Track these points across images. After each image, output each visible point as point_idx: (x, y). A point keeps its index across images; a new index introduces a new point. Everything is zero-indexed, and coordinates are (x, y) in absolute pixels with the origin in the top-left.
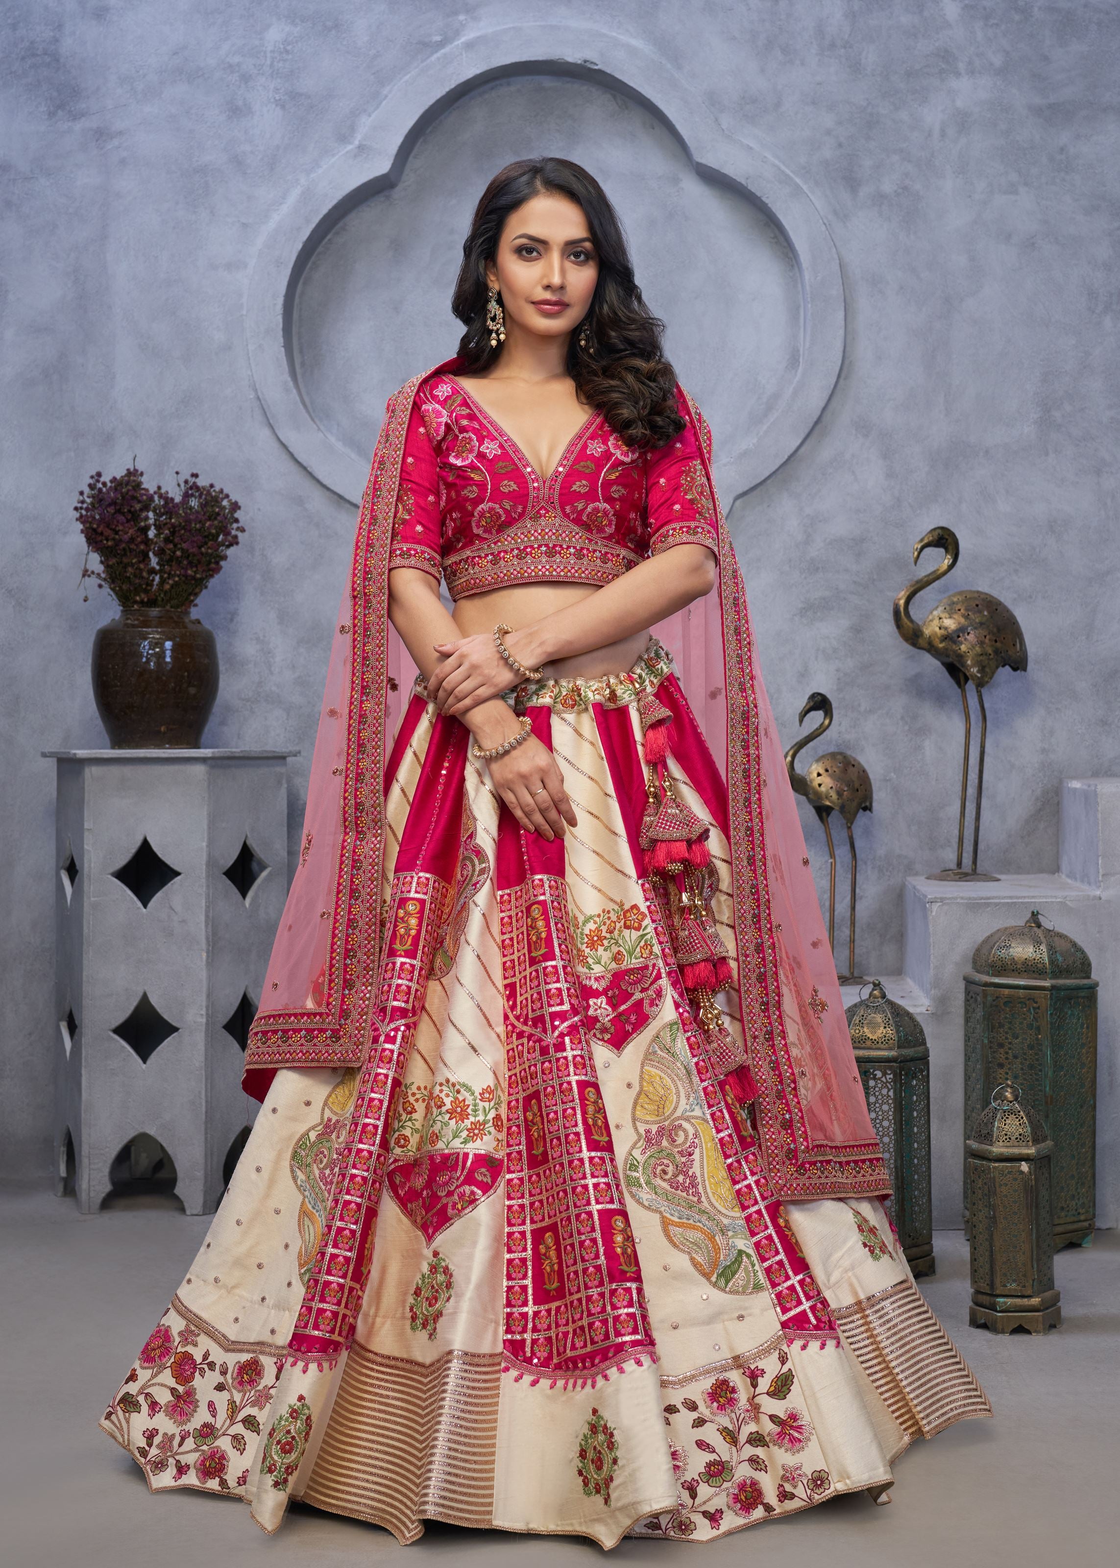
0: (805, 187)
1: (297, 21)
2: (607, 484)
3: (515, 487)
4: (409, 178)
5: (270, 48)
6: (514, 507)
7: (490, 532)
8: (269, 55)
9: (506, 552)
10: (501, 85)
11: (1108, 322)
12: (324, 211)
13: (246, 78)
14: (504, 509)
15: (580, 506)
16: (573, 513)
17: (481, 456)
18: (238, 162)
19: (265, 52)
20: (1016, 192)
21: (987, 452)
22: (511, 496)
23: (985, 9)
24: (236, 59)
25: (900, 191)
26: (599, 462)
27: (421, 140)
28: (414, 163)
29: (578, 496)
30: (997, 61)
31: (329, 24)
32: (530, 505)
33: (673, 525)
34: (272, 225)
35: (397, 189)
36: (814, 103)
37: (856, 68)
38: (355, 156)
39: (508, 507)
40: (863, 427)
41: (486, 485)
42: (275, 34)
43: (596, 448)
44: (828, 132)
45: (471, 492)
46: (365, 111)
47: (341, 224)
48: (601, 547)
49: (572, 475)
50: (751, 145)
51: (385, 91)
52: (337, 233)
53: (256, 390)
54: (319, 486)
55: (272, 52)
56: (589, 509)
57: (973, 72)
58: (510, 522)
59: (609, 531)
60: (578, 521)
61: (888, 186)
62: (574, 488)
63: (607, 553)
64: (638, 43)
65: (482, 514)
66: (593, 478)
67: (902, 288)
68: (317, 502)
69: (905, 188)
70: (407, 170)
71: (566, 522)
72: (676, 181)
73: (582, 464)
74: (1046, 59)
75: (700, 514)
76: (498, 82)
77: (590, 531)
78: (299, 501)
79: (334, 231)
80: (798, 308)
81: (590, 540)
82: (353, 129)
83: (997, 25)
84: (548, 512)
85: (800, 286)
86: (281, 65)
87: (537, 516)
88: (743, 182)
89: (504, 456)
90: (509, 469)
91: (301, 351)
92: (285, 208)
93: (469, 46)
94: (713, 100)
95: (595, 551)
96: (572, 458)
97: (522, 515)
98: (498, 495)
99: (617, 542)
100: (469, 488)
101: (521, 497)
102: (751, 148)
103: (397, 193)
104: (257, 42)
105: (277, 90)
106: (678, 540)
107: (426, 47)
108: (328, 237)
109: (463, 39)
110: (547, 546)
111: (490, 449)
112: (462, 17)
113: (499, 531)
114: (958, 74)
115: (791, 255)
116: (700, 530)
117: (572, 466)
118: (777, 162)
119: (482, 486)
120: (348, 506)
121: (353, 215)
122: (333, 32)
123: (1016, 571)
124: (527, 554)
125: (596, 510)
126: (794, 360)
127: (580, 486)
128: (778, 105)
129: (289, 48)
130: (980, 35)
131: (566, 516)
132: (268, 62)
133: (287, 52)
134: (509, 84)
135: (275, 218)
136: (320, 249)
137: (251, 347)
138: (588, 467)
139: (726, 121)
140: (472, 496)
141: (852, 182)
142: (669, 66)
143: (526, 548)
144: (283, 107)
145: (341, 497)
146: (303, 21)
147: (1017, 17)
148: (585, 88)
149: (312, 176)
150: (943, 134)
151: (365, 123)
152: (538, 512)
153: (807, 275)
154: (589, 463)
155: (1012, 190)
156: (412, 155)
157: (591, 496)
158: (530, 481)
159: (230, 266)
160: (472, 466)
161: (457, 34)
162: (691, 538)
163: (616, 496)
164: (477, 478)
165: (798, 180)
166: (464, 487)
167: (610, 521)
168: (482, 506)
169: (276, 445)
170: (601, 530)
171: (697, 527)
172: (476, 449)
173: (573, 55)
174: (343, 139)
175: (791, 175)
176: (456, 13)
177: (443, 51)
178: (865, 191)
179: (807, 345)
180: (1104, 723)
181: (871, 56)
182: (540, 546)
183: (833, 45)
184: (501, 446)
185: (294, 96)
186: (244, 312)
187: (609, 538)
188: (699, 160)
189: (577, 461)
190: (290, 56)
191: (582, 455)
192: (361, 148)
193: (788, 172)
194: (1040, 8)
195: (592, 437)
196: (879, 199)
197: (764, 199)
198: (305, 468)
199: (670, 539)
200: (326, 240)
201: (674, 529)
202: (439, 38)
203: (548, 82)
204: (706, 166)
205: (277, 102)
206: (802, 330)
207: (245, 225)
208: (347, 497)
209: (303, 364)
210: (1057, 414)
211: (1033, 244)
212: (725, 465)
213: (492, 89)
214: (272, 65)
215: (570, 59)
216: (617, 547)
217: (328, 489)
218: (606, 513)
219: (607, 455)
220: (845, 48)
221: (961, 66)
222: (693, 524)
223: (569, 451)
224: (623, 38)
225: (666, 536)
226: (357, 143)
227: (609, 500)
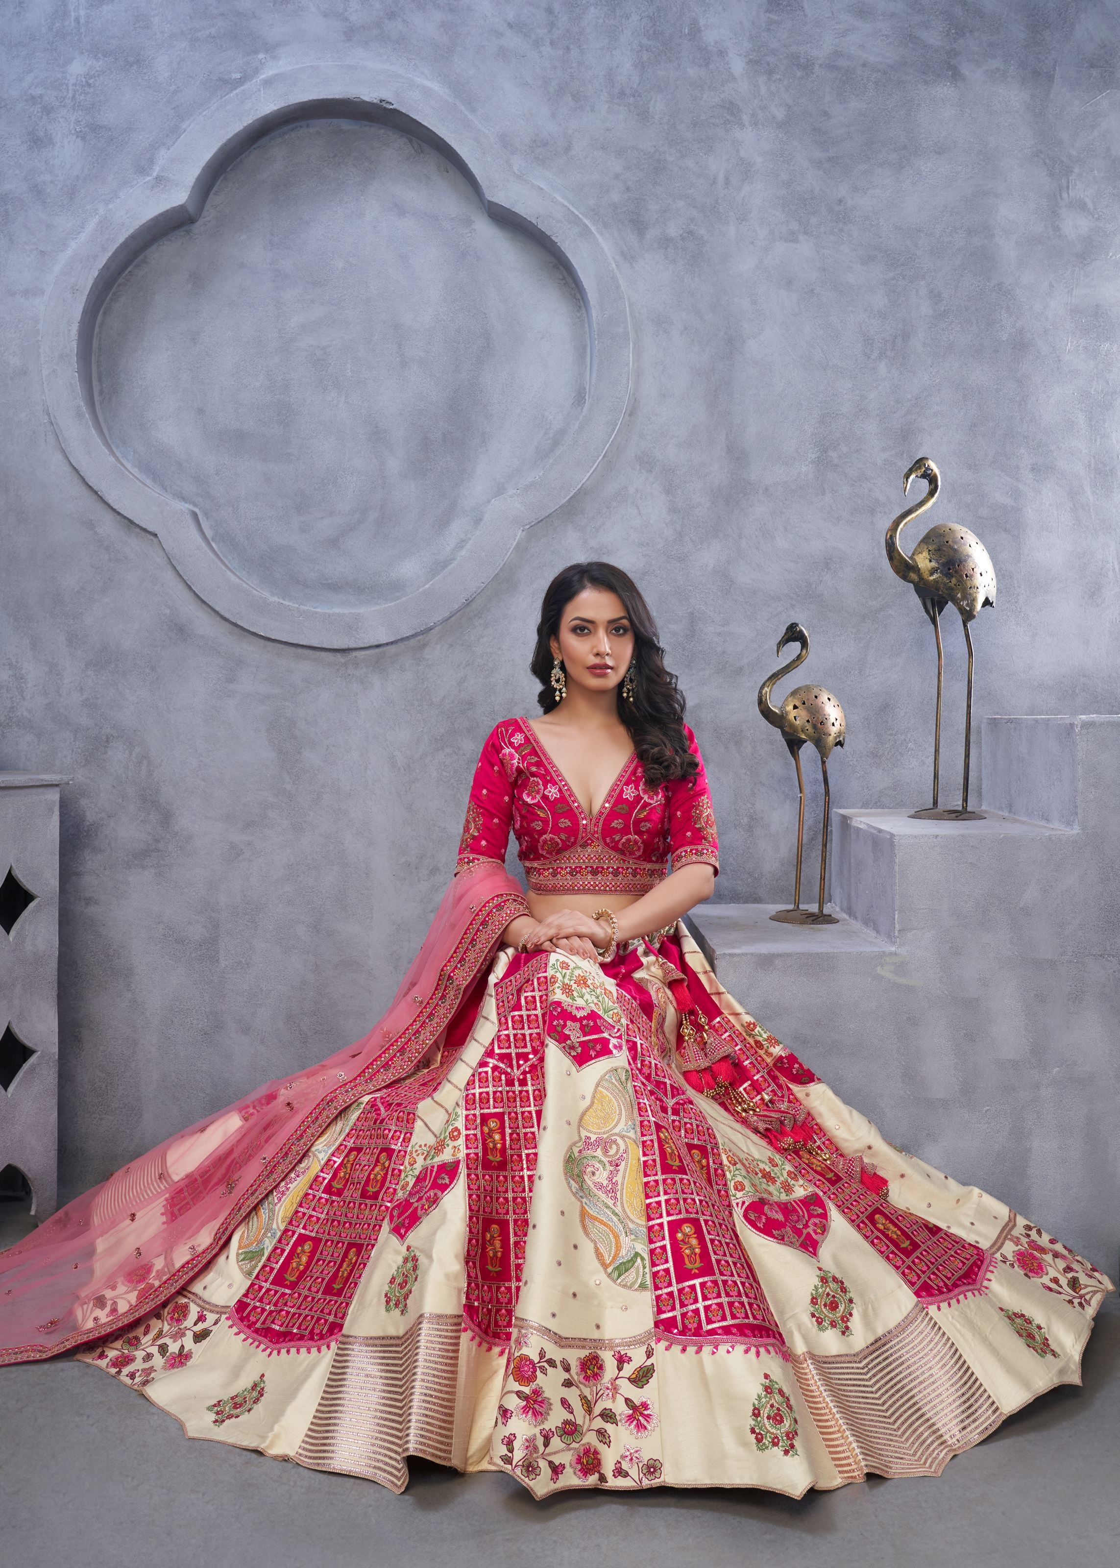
0: (593, 229)
1: (100, 55)
2: (638, 822)
3: (569, 823)
4: (210, 214)
5: (72, 81)
6: (568, 838)
7: (551, 854)
8: (71, 88)
9: (562, 868)
10: (301, 127)
11: (882, 368)
12: (121, 239)
13: (48, 110)
14: (561, 840)
15: (617, 838)
16: (612, 842)
17: (545, 798)
18: (38, 191)
19: (67, 85)
20: (796, 241)
21: (766, 490)
22: (566, 830)
23: (768, 64)
24: (39, 91)
25: (685, 235)
26: (632, 805)
27: (222, 178)
28: (214, 199)
29: (615, 831)
30: (780, 114)
31: (131, 59)
32: (580, 837)
33: (685, 848)
34: (69, 252)
35: (197, 224)
36: (603, 148)
37: (644, 115)
38: (153, 187)
39: (564, 838)
40: (647, 462)
41: (548, 821)
42: (77, 68)
43: (629, 793)
44: (617, 177)
45: (538, 825)
46: (164, 144)
47: (141, 257)
48: (632, 864)
49: (612, 815)
50: (542, 186)
51: (184, 125)
52: (137, 266)
53: (49, 415)
54: (109, 510)
55: (75, 85)
56: (623, 840)
57: (756, 124)
58: (566, 847)
59: (638, 854)
60: (615, 848)
61: (673, 231)
62: (613, 825)
63: (636, 869)
64: (435, 86)
65: (545, 841)
66: (626, 817)
67: (686, 329)
68: (108, 526)
69: (691, 233)
70: (207, 207)
71: (607, 849)
72: (468, 222)
73: (619, 806)
74: (826, 114)
75: (705, 839)
76: (298, 124)
77: (624, 854)
78: (91, 525)
79: (134, 264)
80: (584, 348)
81: (624, 861)
82: (151, 161)
83: (780, 80)
84: (593, 842)
85: (586, 325)
86: (82, 97)
87: (585, 845)
88: (534, 222)
89: (562, 799)
90: (565, 810)
91: (100, 379)
92: (83, 237)
93: (268, 83)
94: (505, 141)
95: (628, 868)
96: (612, 801)
97: (574, 843)
98: (556, 830)
99: (644, 860)
100: (536, 822)
101: (573, 831)
102: (542, 189)
103: (197, 228)
104: (59, 75)
105: (78, 122)
106: (689, 860)
107: (226, 84)
108: (129, 269)
109: (262, 77)
110: (592, 867)
111: (552, 792)
112: (261, 56)
113: (557, 854)
114: (742, 126)
115: (578, 296)
116: (705, 851)
117: (612, 807)
118: (566, 203)
119: (545, 821)
120: (138, 530)
121: (153, 248)
122: (135, 67)
123: (793, 606)
124: (577, 873)
125: (629, 840)
126: (580, 398)
127: (617, 824)
128: (568, 148)
129: (91, 81)
130: (763, 89)
131: (607, 844)
132: (70, 95)
133: (89, 85)
134: (308, 126)
135: (73, 245)
136: (121, 280)
137: (45, 372)
138: (623, 808)
139: (518, 163)
140: (538, 828)
141: (639, 225)
142: (463, 108)
143: (576, 867)
144: (83, 139)
145: (131, 522)
146: (105, 56)
147: (799, 74)
148: (382, 132)
149: (110, 206)
150: (727, 182)
151: (163, 156)
152: (586, 842)
153: (594, 313)
154: (624, 806)
155: (792, 238)
156: (213, 191)
157: (625, 831)
158: (580, 819)
159: (27, 293)
160: (538, 805)
161: (256, 71)
162: (700, 859)
163: (644, 829)
164: (542, 815)
165: (587, 222)
166: (533, 821)
167: (639, 849)
168: (544, 836)
169: (68, 469)
170: (632, 853)
171: (703, 849)
172: (542, 791)
173: (369, 94)
174: (142, 171)
175: (580, 216)
176: (256, 52)
177: (242, 88)
178: (651, 234)
179: (594, 381)
180: (875, 755)
181: (658, 105)
182: (587, 867)
183: (622, 94)
184: (560, 791)
185: (95, 128)
186: (40, 338)
187: (638, 858)
188: (490, 199)
189: (615, 804)
190: (92, 90)
191: (620, 800)
192: (159, 179)
193: (577, 213)
194: (821, 66)
195: (627, 783)
196: (665, 242)
197: (553, 238)
198: (96, 493)
199: (683, 860)
200: (127, 272)
201: (686, 851)
202: (238, 76)
203: (346, 125)
204: (496, 204)
205: (78, 134)
206: (588, 367)
207: (43, 253)
208: (136, 522)
209: (101, 392)
210: (834, 455)
211: (812, 290)
212: (511, 497)
213: (292, 130)
214: (73, 98)
215: (366, 98)
216: (643, 863)
217: (119, 513)
218: (636, 842)
219: (638, 798)
220: (634, 96)
221: (746, 118)
222: (700, 847)
223: (610, 795)
224: (420, 80)
225: (680, 857)
226: (155, 174)
227: (638, 832)
